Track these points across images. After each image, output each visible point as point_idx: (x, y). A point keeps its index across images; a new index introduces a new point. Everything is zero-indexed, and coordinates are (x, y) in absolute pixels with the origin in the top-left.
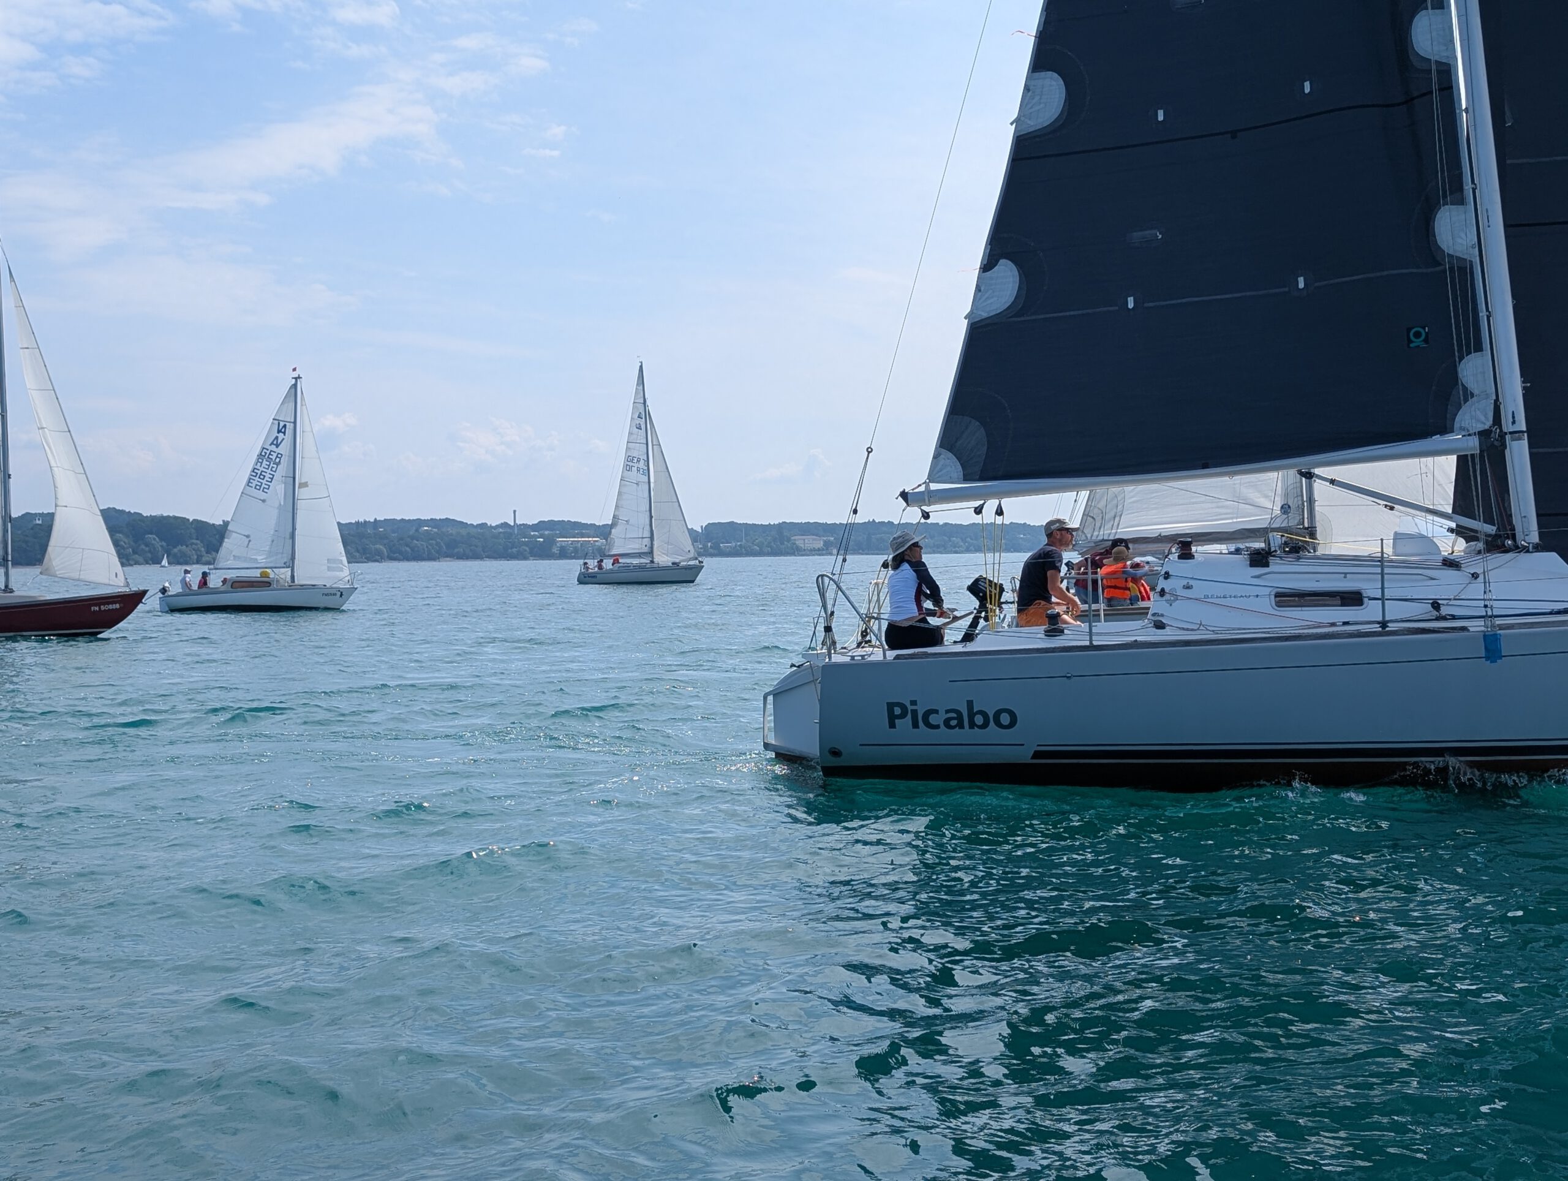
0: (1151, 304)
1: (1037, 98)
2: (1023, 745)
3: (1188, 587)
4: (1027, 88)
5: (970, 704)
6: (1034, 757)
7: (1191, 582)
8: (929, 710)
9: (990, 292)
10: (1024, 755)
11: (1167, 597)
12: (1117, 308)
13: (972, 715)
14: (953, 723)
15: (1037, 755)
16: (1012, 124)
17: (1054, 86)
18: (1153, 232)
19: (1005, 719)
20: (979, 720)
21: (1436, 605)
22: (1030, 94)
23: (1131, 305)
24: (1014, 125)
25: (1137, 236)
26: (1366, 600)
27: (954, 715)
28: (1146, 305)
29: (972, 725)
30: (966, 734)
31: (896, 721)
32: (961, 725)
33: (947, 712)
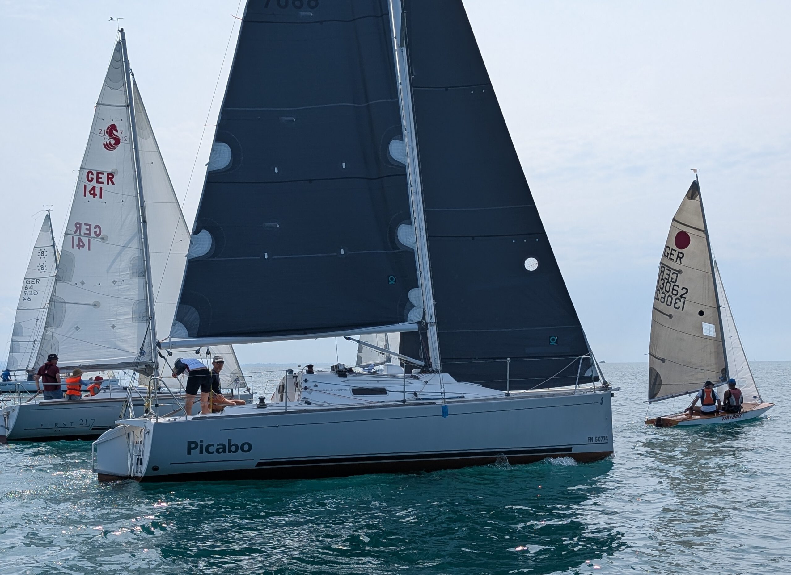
0: (276, 257)
1: (218, 155)
2: (253, 460)
3: (316, 386)
4: (213, 149)
5: (230, 441)
6: (257, 466)
7: (317, 384)
8: (208, 445)
9: (198, 245)
10: (252, 465)
11: (308, 390)
12: (260, 258)
13: (230, 446)
14: (221, 450)
15: (259, 464)
16: (206, 165)
17: (226, 151)
18: (275, 223)
19: (246, 448)
20: (233, 448)
21: (415, 394)
22: (214, 152)
23: (266, 257)
24: (207, 166)
25: (268, 225)
26: (388, 392)
27: (221, 447)
28: (273, 257)
29: (230, 451)
30: (227, 456)
31: (192, 450)
32: (224, 451)
33: (218, 445)
